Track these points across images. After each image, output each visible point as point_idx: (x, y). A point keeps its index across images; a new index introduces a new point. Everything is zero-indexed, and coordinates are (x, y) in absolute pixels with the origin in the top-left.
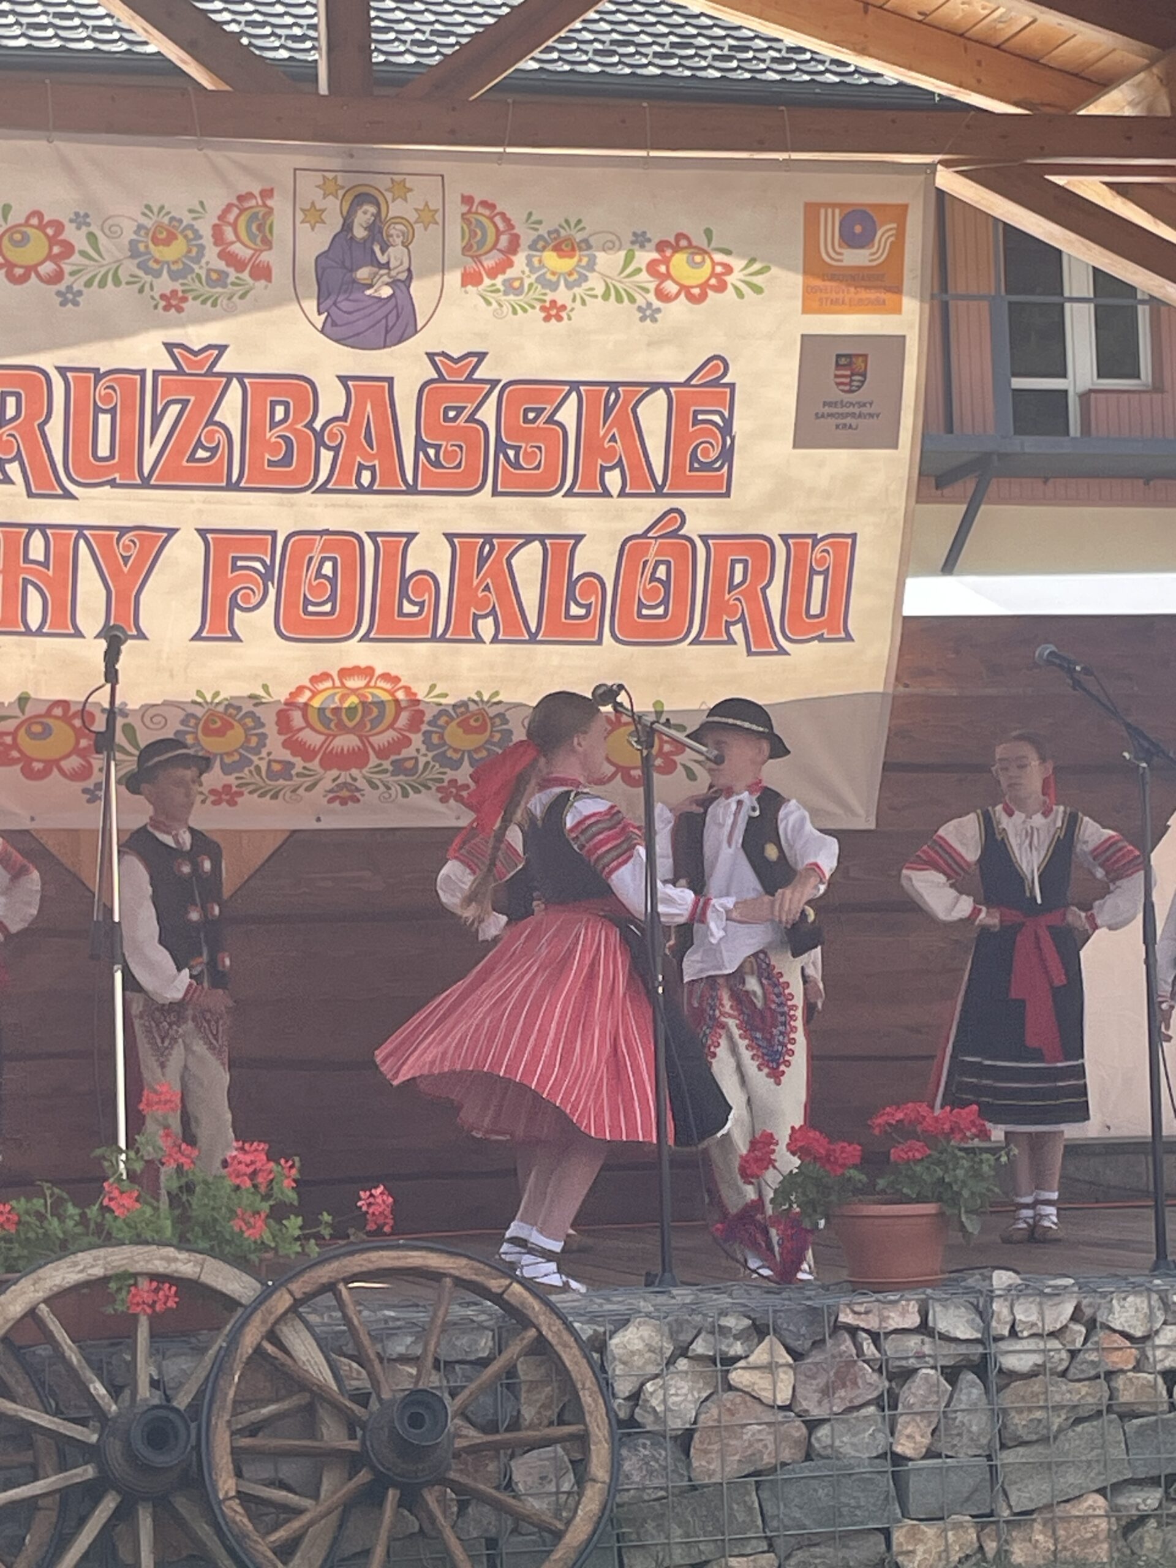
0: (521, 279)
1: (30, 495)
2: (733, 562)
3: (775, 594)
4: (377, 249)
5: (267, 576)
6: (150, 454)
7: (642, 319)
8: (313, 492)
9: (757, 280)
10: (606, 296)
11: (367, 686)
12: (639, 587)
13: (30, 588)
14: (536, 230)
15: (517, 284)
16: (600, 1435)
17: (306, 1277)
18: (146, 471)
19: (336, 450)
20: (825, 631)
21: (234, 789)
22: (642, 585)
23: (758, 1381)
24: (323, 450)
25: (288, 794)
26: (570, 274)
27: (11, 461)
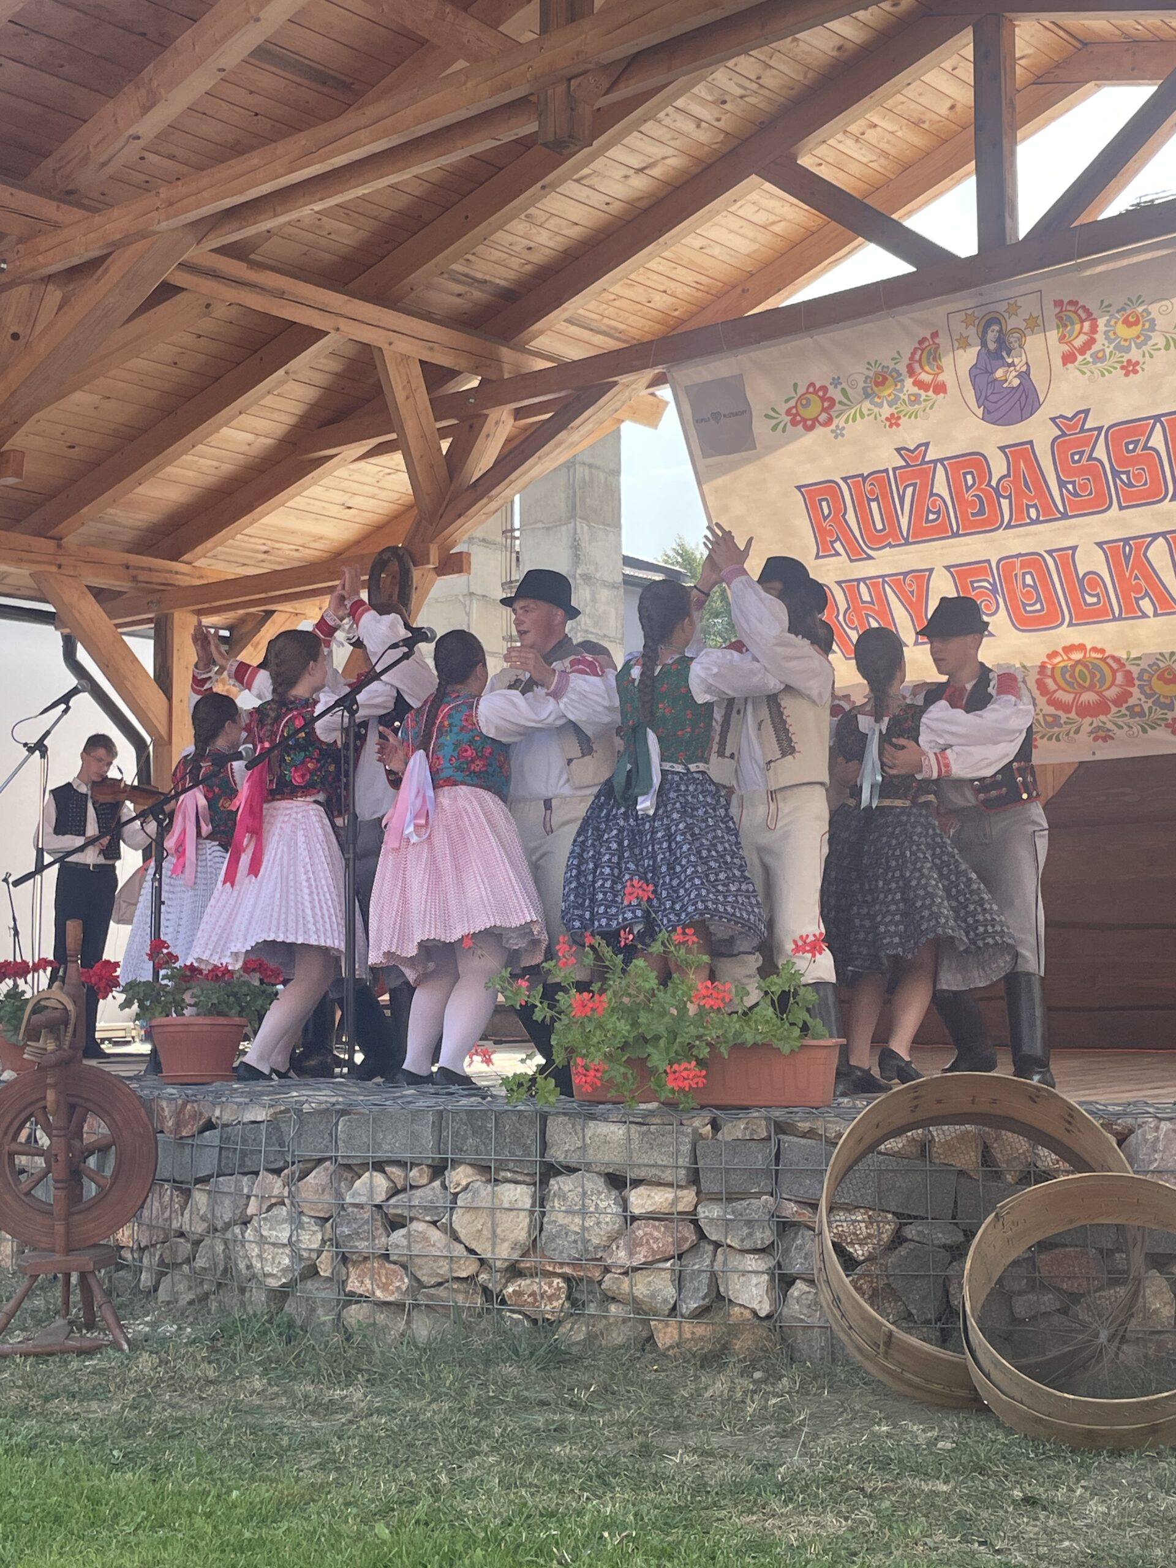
0: (1103, 350)
1: (852, 561)
5: (994, 591)
6: (904, 524)
8: (1004, 529)
10: (1167, 348)
11: (1085, 657)
14: (1109, 311)
15: (1100, 355)
18: (905, 534)
19: (1009, 497)
24: (1002, 500)
25: (1065, 737)
26: (1138, 337)
27: (835, 541)
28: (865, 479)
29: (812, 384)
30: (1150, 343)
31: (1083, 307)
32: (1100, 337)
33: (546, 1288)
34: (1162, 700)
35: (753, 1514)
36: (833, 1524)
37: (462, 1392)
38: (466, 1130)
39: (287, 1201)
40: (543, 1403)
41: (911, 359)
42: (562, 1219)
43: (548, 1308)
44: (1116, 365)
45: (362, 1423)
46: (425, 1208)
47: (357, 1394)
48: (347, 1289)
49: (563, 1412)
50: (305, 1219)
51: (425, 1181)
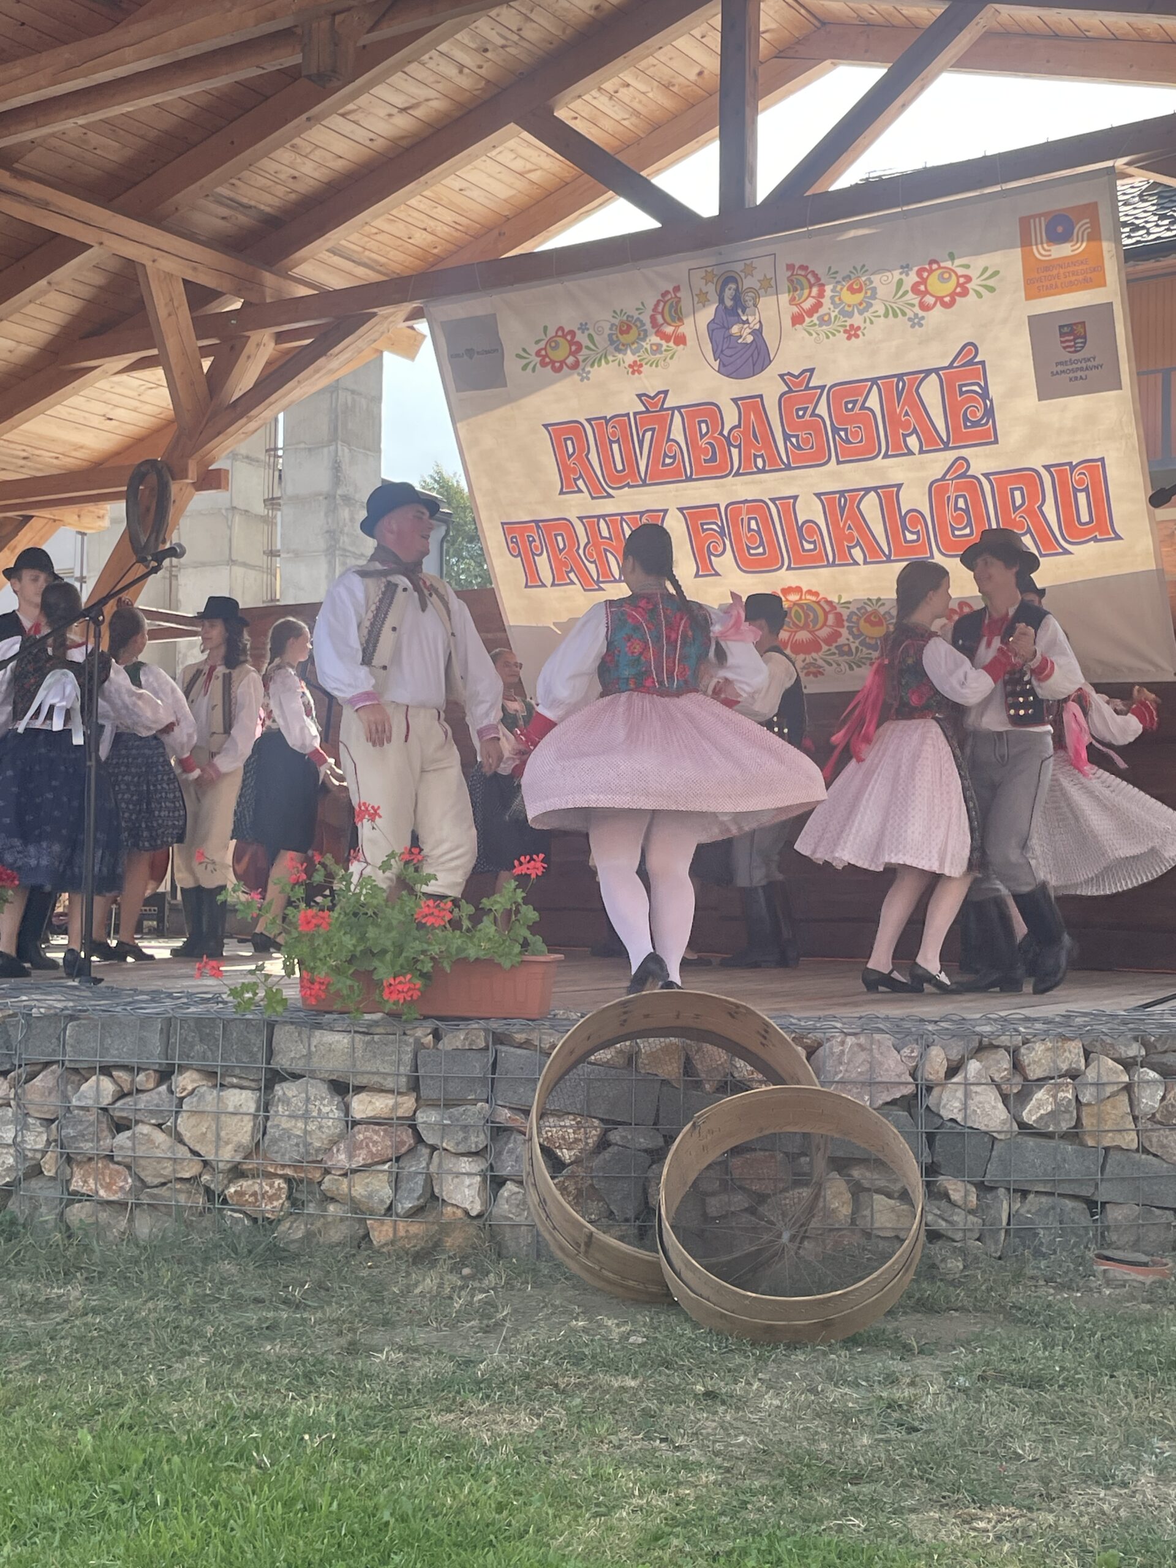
0: (829, 314)
1: (593, 498)
2: (1012, 490)
3: (1050, 510)
6: (642, 464)
7: (913, 326)
8: (733, 476)
9: (990, 283)
10: (886, 315)
13: (608, 554)
14: (835, 278)
15: (826, 318)
18: (643, 476)
19: (739, 447)
20: (1097, 534)
22: (950, 515)
24: (732, 449)
26: (861, 304)
27: (578, 479)
28: (607, 421)
29: (561, 328)
30: (871, 310)
31: (813, 272)
32: (826, 301)
33: (267, 1188)
34: (868, 640)
35: (451, 1411)
36: (527, 1423)
37: (179, 1291)
38: (193, 1037)
39: (12, 1103)
40: (257, 1301)
41: (655, 309)
42: (285, 1124)
43: (268, 1207)
44: (840, 329)
45: (77, 1322)
46: (151, 1111)
47: (74, 1293)
48: (72, 1188)
49: (276, 1309)
50: (30, 1120)
51: (151, 1086)
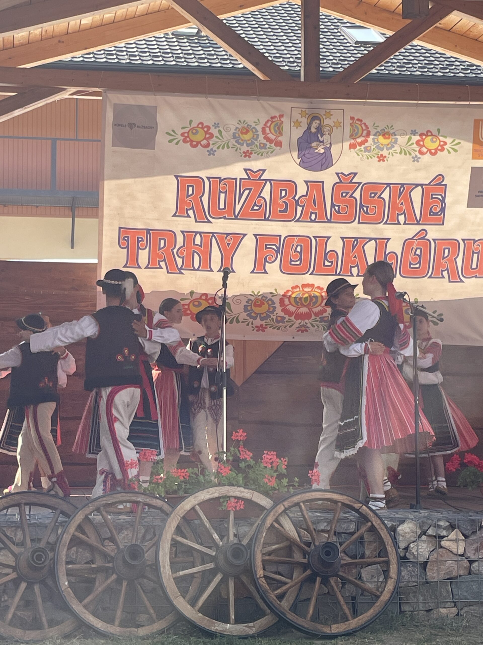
0: (371, 147)
1: (196, 221)
2: (445, 249)
3: (459, 261)
4: (319, 136)
5: (277, 251)
6: (238, 208)
7: (414, 161)
8: (295, 222)
9: (456, 147)
10: (401, 153)
11: (312, 290)
12: (410, 258)
13: (195, 254)
14: (376, 129)
15: (369, 148)
16: (394, 562)
17: (289, 500)
18: (236, 214)
19: (303, 207)
20: (478, 274)
21: (264, 326)
22: (411, 256)
23: (452, 545)
24: (298, 207)
25: (283, 328)
26: (388, 145)
27: (190, 209)
28: (221, 180)
29: (202, 123)
31: (365, 124)
32: (370, 140)
41: (265, 125)
44: (374, 155)
